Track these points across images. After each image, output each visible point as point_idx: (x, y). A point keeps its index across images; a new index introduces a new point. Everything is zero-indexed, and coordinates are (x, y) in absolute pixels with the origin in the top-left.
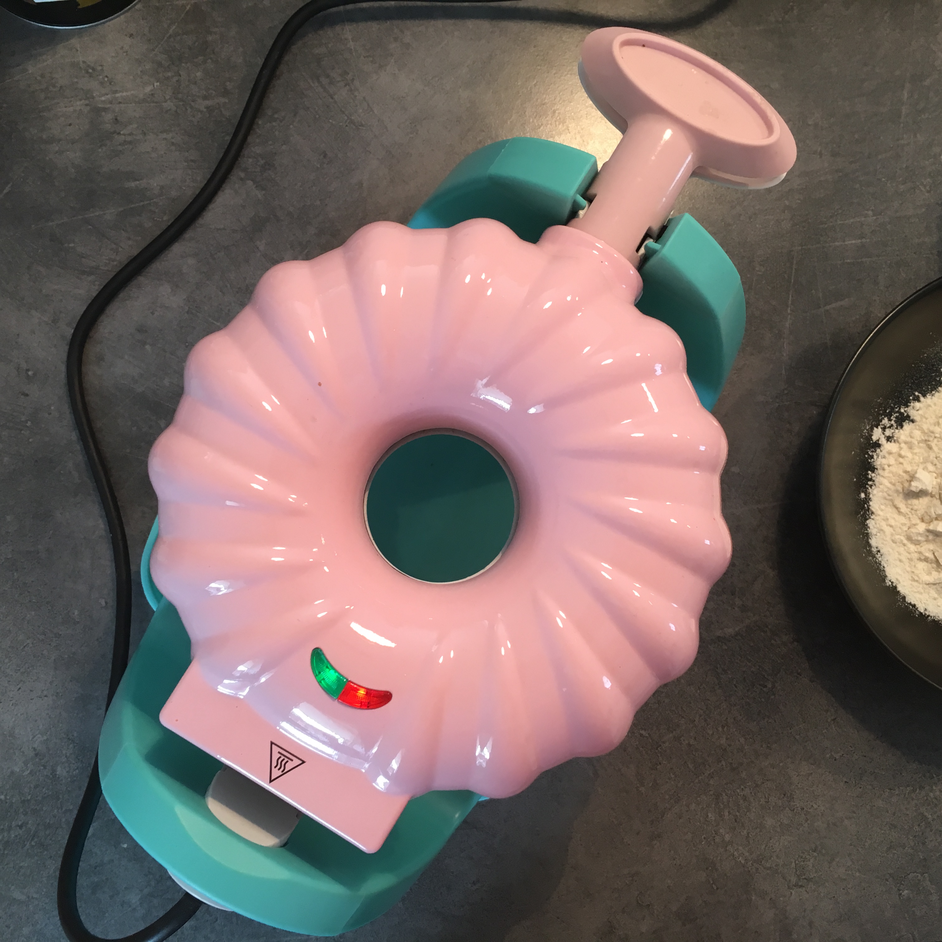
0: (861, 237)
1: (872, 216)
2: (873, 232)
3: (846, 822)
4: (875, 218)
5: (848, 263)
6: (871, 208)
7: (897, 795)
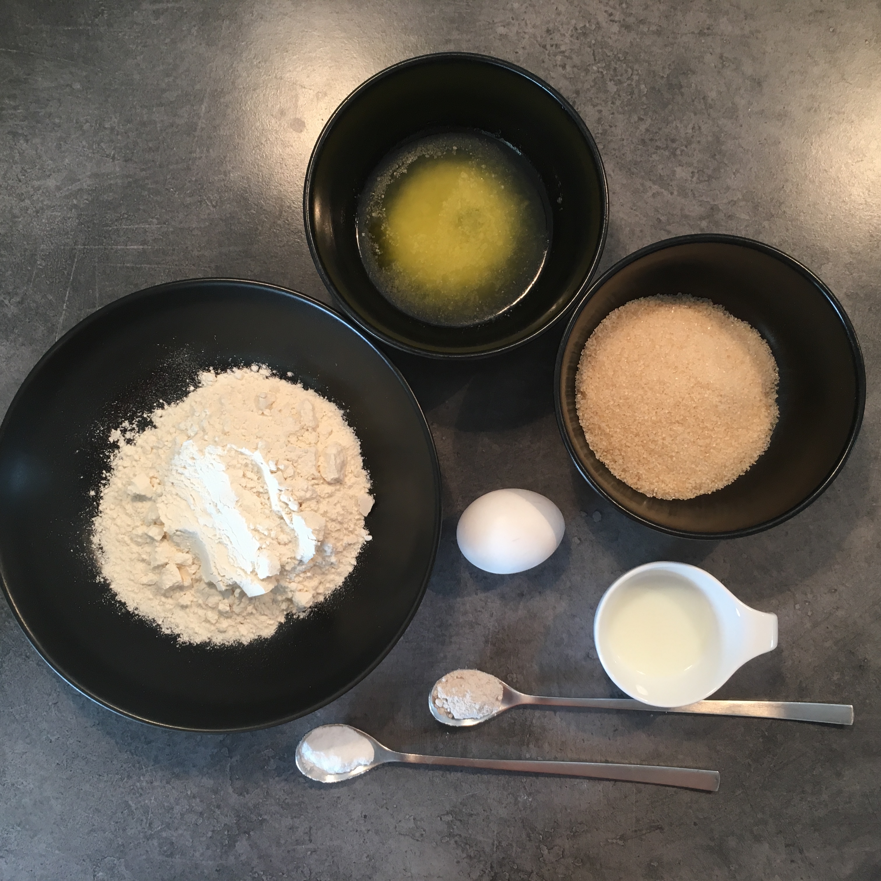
0: (144, 243)
1: (157, 225)
2: (155, 240)
3: (53, 802)
4: (159, 226)
5: (128, 268)
6: (156, 217)
7: (105, 781)
